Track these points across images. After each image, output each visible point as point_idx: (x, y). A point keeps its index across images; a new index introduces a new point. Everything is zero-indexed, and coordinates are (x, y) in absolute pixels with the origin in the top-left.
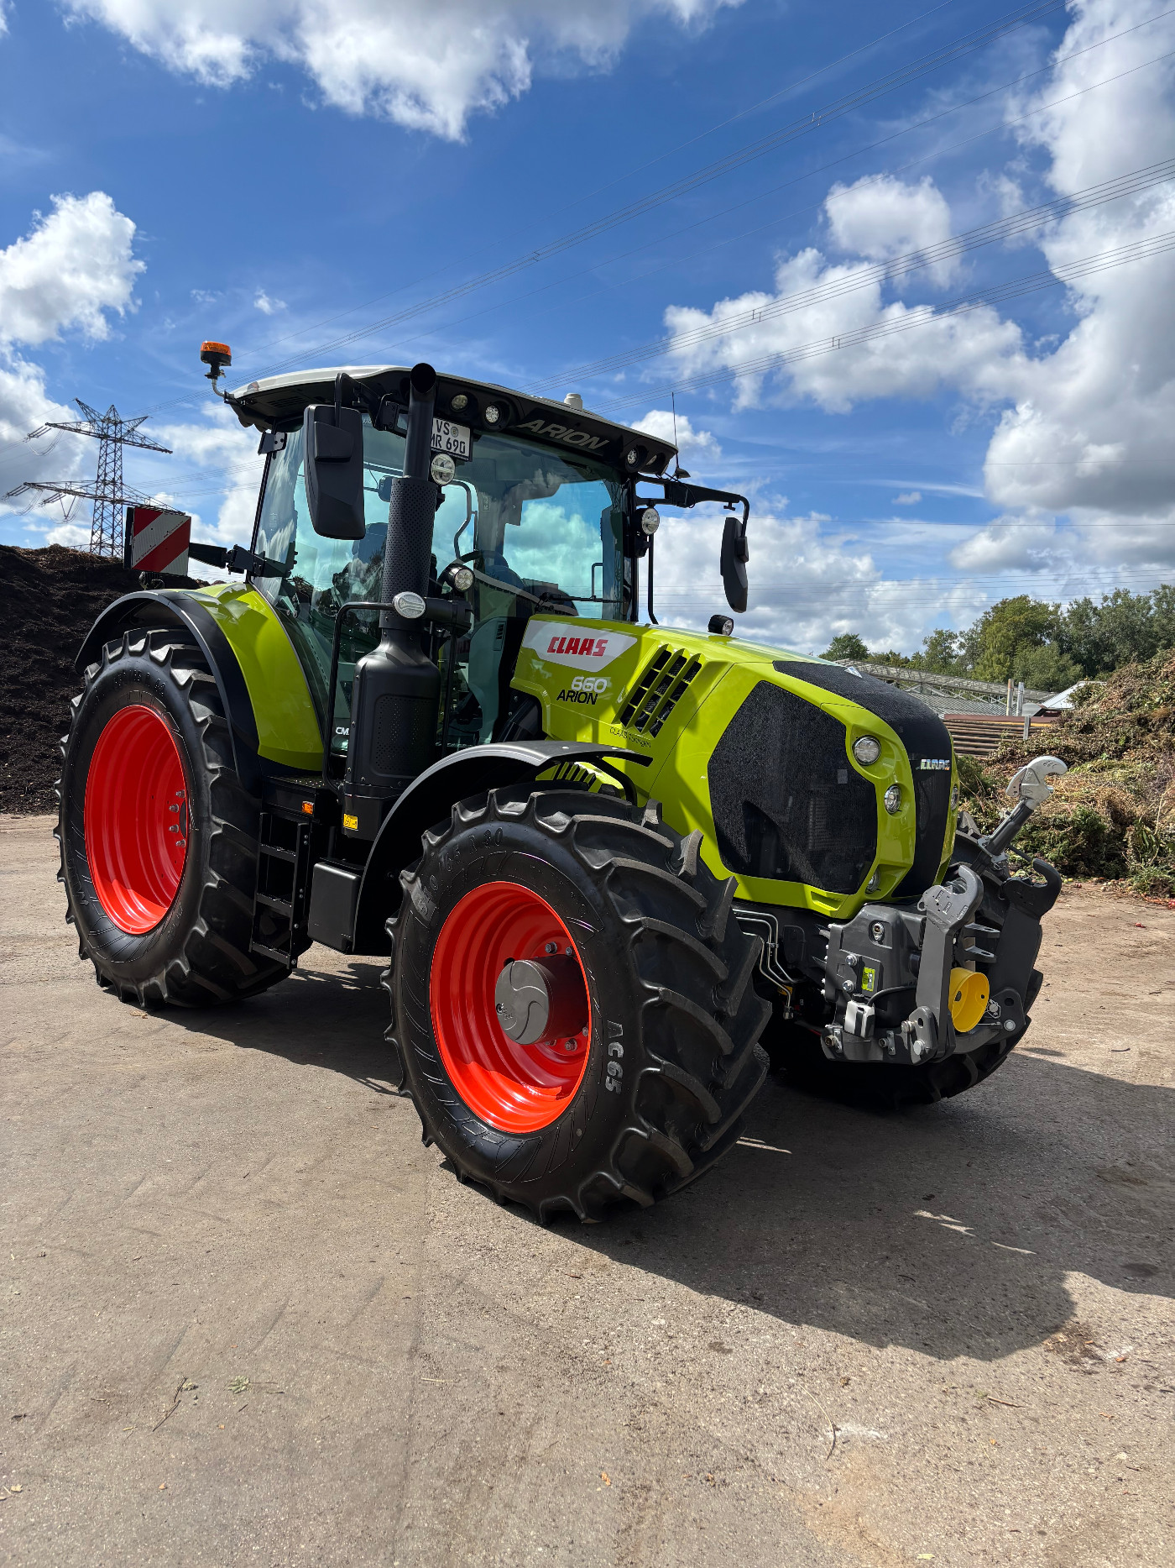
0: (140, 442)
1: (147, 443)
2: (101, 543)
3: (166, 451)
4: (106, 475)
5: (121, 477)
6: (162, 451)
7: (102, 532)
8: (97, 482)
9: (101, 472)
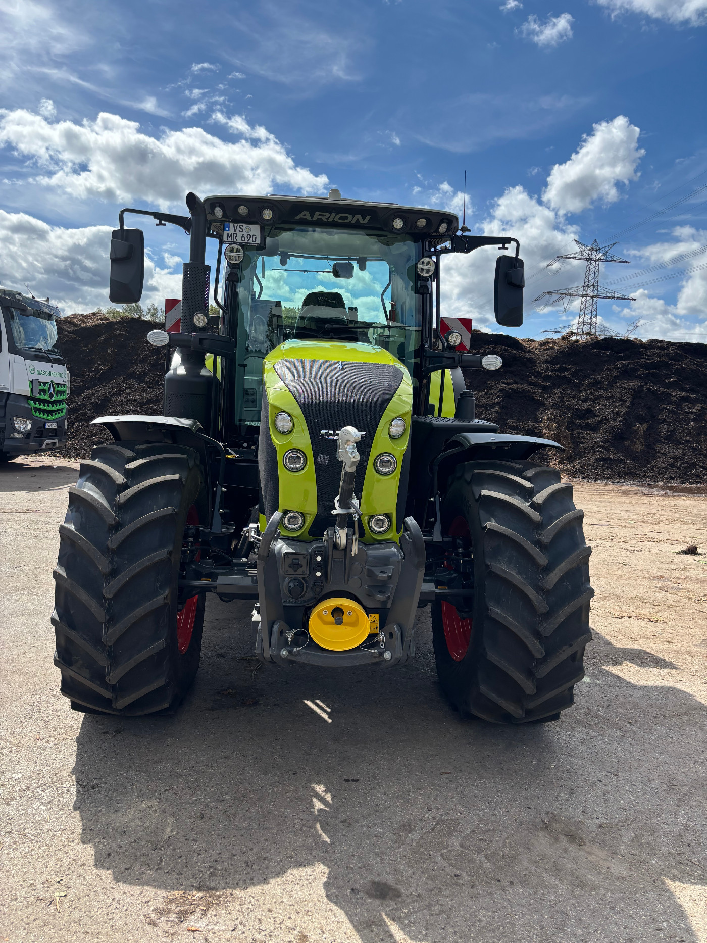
0: (610, 259)
1: (615, 259)
2: (584, 322)
3: (626, 262)
4: (589, 282)
5: (598, 282)
6: (624, 262)
7: (585, 316)
8: (584, 287)
9: (586, 280)
